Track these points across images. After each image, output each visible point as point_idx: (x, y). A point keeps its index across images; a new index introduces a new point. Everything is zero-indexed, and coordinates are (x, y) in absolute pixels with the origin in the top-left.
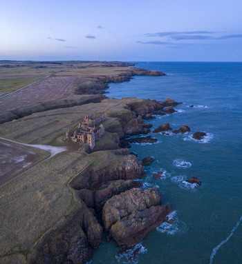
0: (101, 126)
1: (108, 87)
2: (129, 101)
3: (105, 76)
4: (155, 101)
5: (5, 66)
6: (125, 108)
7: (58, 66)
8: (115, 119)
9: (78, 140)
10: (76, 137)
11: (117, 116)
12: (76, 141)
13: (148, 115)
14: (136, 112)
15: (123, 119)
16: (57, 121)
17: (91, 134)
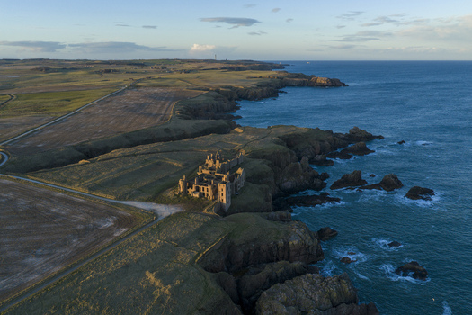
0: (240, 171)
1: (238, 108)
2: (282, 132)
3: (230, 87)
4: (330, 132)
5: (41, 70)
6: (277, 143)
7: (138, 69)
8: (262, 161)
9: (202, 195)
10: (198, 189)
11: (264, 157)
12: (197, 195)
13: (319, 157)
14: (297, 150)
15: (276, 163)
16: (159, 164)
17: (224, 183)
